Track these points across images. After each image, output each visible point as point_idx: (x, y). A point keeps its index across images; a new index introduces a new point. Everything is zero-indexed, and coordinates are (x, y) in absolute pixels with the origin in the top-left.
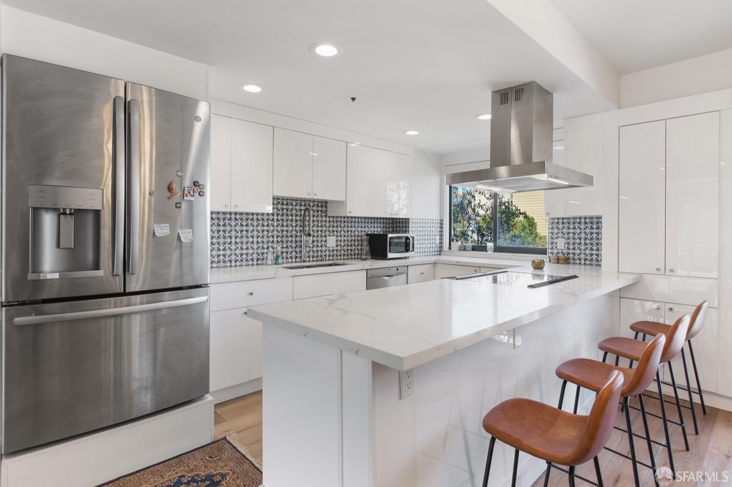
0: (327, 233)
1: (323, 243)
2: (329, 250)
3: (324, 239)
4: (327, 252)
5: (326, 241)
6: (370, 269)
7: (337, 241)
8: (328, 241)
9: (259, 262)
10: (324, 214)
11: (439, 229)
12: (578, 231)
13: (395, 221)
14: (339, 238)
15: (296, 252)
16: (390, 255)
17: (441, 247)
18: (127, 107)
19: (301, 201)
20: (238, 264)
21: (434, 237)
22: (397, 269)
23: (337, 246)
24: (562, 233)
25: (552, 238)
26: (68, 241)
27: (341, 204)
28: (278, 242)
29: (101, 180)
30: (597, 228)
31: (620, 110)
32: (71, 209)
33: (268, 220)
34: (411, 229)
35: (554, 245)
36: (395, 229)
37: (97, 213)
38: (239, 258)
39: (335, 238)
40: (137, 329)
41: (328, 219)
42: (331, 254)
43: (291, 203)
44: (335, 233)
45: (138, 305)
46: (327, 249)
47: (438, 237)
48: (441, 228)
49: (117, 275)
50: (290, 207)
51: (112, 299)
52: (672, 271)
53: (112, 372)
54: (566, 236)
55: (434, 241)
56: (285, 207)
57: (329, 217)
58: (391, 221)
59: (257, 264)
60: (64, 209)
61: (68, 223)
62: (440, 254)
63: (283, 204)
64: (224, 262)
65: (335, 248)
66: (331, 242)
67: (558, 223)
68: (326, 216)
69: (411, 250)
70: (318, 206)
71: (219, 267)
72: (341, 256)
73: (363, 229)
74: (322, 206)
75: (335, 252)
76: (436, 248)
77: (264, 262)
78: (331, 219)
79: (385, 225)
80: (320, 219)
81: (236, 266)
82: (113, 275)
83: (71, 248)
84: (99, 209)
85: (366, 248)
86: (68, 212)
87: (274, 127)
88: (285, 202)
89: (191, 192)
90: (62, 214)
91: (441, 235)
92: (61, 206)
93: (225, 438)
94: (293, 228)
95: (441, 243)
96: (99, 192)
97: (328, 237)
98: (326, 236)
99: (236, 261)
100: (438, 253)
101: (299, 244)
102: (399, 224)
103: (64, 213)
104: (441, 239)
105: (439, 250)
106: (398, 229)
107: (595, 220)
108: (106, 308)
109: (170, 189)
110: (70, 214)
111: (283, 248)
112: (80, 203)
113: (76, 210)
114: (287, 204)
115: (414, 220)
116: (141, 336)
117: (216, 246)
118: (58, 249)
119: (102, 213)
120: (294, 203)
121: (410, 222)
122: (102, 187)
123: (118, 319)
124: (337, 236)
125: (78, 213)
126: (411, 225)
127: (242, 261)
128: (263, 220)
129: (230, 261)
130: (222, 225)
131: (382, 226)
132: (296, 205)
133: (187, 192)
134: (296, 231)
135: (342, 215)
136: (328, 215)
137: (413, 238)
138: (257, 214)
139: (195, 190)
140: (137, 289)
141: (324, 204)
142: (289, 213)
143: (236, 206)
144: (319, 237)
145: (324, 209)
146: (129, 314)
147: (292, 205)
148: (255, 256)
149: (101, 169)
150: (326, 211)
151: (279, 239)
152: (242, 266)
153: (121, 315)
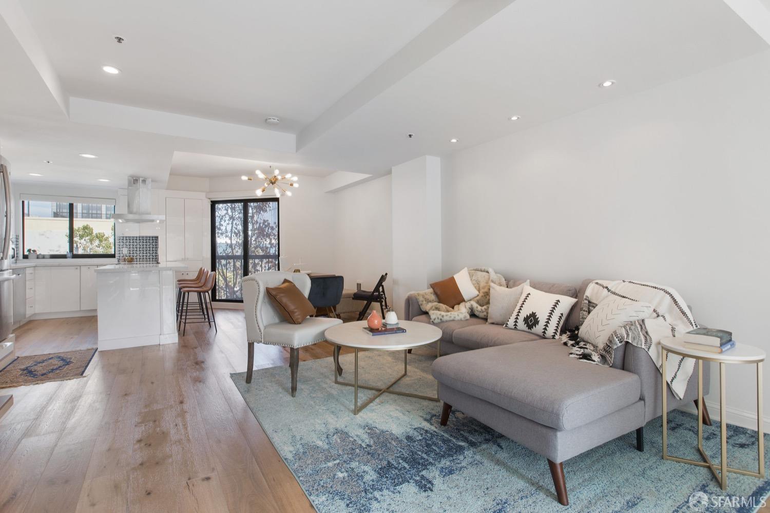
11: (15, 243)
12: (135, 244)
24: (126, 245)
25: (119, 248)
31: (166, 190)
35: (121, 252)
48: (17, 242)
54: (128, 247)
67: (123, 239)
91: (17, 248)
95: (17, 253)
104: (17, 251)
107: (151, 238)
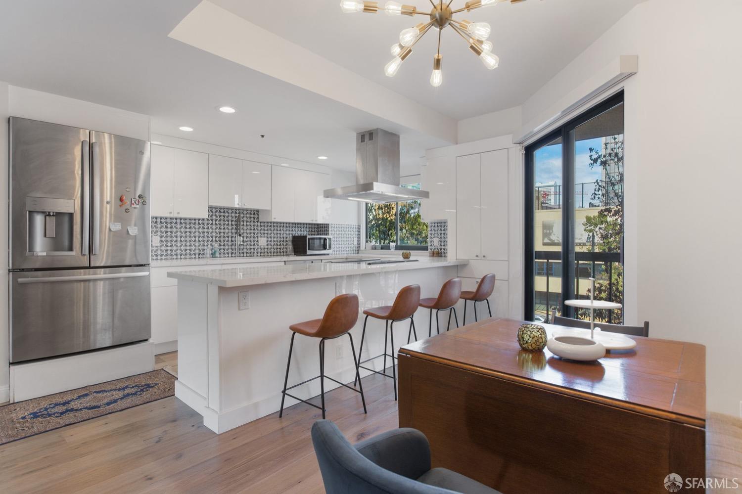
0: (259, 235)
1: (255, 243)
2: (261, 248)
3: (256, 239)
4: (259, 250)
5: (258, 241)
6: (288, 261)
7: (268, 241)
8: (259, 241)
9: (201, 256)
10: (256, 220)
11: (357, 233)
13: (319, 226)
14: (270, 239)
15: (232, 249)
16: (309, 252)
17: (359, 247)
18: (91, 146)
19: (221, 208)
20: (183, 257)
21: (352, 239)
22: (312, 262)
23: (267, 245)
25: (431, 238)
26: (52, 232)
27: (268, 212)
28: (216, 241)
29: (74, 194)
30: (444, 230)
31: (458, 145)
32: (53, 213)
33: (208, 224)
34: (330, 232)
35: (432, 243)
36: (319, 232)
37: (71, 215)
38: (184, 252)
39: (265, 239)
40: (101, 289)
41: (259, 224)
42: (263, 251)
43: (227, 211)
44: (266, 235)
45: (101, 274)
46: (259, 247)
47: (356, 239)
48: (359, 232)
49: (84, 255)
50: (227, 214)
51: (82, 270)
52: (484, 256)
53: (82, 317)
55: (352, 242)
56: (222, 214)
57: (261, 223)
58: (316, 226)
59: (199, 258)
60: (49, 212)
61: (52, 221)
62: (358, 253)
63: (220, 212)
64: (171, 255)
65: (266, 247)
66: (263, 242)
68: (258, 222)
69: (328, 248)
70: (251, 214)
71: (167, 259)
72: (271, 253)
73: (291, 232)
74: (254, 214)
75: (266, 250)
76: (354, 248)
77: (205, 256)
78: (262, 224)
79: (311, 229)
80: (252, 224)
81: (181, 258)
82: (82, 255)
83: (54, 238)
84: (72, 212)
85: (290, 247)
86: (52, 214)
87: (209, 154)
88: (222, 211)
89: (137, 202)
90: (48, 215)
91: (359, 238)
92: (47, 210)
93: (163, 369)
94: (229, 231)
95: (359, 244)
96: (71, 202)
97: (259, 238)
98: (257, 237)
99: (181, 255)
100: (356, 252)
101: (234, 243)
102: (322, 228)
103: (49, 215)
104: (359, 241)
105: (357, 249)
106: (322, 233)
107: (443, 224)
108: (78, 275)
109: (121, 200)
110: (53, 215)
111: (220, 245)
112: (59, 209)
113: (57, 213)
114: (224, 212)
115: (333, 226)
116: (104, 294)
117: (165, 243)
118: (45, 238)
119: (74, 214)
120: (230, 211)
121: (330, 226)
122: (74, 199)
123: (87, 283)
124: (267, 237)
125: (58, 215)
126: (330, 229)
127: (186, 255)
128: (203, 224)
129: (177, 255)
130: (169, 227)
131: (308, 230)
132: (232, 213)
133: (134, 202)
134: (232, 232)
135: (269, 220)
136: (260, 220)
137: (330, 239)
138: (199, 220)
139: (140, 200)
140: (102, 265)
141: (256, 212)
142: (226, 219)
143: (178, 213)
144: (252, 238)
145: (256, 216)
146: (95, 280)
147: (228, 213)
148: (197, 251)
149: (74, 187)
150: (258, 218)
151: (217, 239)
152: (186, 258)
153: (89, 281)
